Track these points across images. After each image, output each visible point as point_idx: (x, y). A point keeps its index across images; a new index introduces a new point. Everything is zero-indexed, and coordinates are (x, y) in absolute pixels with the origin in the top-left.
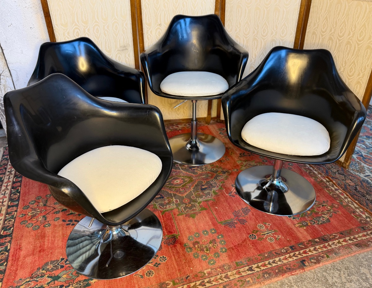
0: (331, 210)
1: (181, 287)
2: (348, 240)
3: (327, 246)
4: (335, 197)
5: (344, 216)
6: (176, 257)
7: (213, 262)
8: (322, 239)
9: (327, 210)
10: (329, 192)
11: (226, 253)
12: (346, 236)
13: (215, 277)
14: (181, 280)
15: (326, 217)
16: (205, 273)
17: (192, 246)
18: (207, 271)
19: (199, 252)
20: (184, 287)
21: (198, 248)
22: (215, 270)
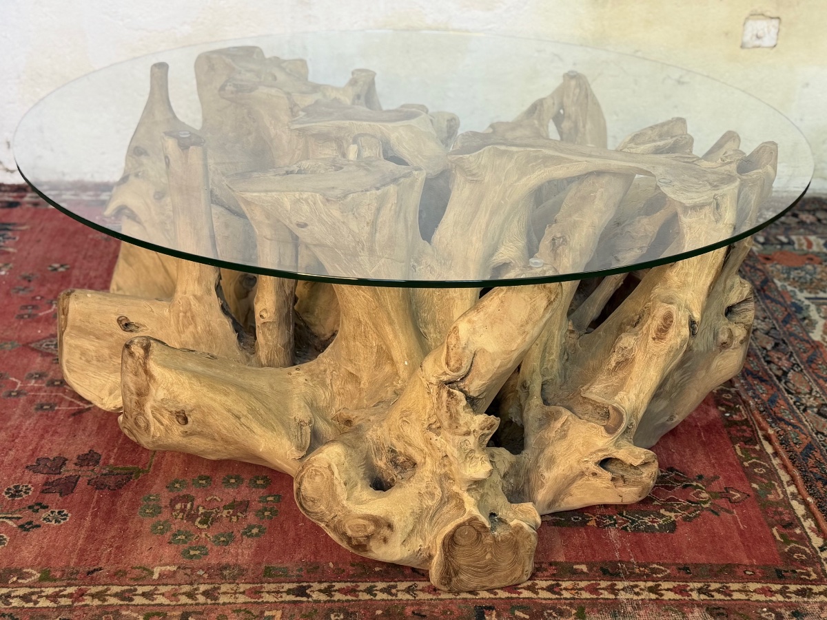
0: (705, 502)
1: (57, 589)
2: (691, 590)
3: (603, 589)
4: (755, 474)
5: (739, 526)
6: (98, 520)
7: (197, 552)
8: (602, 569)
9: (692, 500)
10: (744, 456)
11: (257, 539)
12: (692, 580)
13: (173, 587)
14: (72, 574)
15: (671, 518)
16: (152, 573)
17: (168, 504)
18: (163, 568)
19: (177, 521)
20: (65, 590)
21: (180, 512)
22: (189, 571)
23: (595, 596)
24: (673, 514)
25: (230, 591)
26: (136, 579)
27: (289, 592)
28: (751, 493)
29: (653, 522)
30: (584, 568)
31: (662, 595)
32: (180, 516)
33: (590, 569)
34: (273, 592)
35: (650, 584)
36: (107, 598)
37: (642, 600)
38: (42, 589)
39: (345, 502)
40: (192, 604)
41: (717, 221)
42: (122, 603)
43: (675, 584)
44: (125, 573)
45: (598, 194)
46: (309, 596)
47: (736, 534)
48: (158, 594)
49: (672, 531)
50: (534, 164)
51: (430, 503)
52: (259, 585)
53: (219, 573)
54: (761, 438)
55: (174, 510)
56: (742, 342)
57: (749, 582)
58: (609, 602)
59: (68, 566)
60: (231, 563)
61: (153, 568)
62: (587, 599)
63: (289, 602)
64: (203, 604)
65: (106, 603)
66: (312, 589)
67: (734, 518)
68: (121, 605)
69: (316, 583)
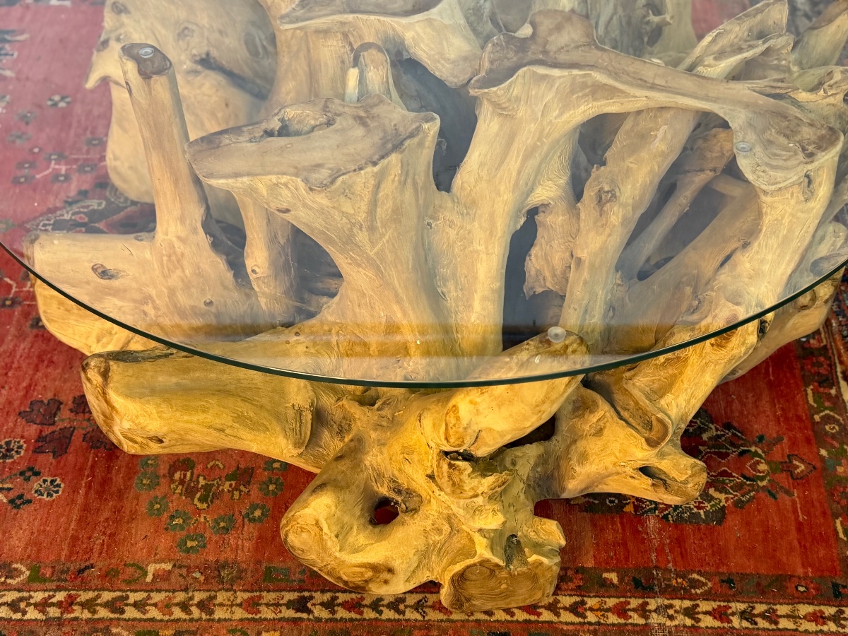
0: (762, 479)
1: (46, 594)
2: (733, 614)
3: (633, 610)
4: (827, 432)
5: (798, 516)
6: (92, 494)
7: (194, 544)
8: (634, 579)
9: (747, 476)
10: (815, 406)
11: (258, 525)
12: (734, 598)
13: (167, 594)
14: (62, 572)
15: (720, 501)
16: (146, 574)
17: (167, 471)
18: (158, 566)
19: (175, 497)
20: (54, 596)
21: (179, 484)
22: (184, 571)
23: (622, 621)
24: (722, 496)
25: (227, 602)
26: (128, 582)
27: (289, 605)
28: (818, 465)
29: (699, 508)
30: (613, 577)
31: (698, 620)
32: (178, 491)
33: (621, 580)
34: (272, 605)
35: (687, 603)
36: (98, 608)
37: (676, 626)
38: (32, 593)
39: (337, 554)
40: (185, 620)
41: (807, 200)
42: (112, 616)
43: (714, 605)
44: (117, 573)
45: (660, 134)
46: (310, 612)
47: (793, 528)
48: (151, 605)
49: (720, 522)
50: (580, 94)
51: (437, 538)
52: (258, 594)
53: (217, 575)
54: (840, 375)
55: (172, 481)
56: (826, 302)
57: (799, 603)
58: (638, 629)
59: (58, 561)
60: (230, 560)
61: (147, 565)
62: (613, 625)
63: (288, 620)
64: (197, 621)
65: (96, 616)
66: (313, 601)
67: (794, 503)
68: (111, 619)
69: (319, 593)
